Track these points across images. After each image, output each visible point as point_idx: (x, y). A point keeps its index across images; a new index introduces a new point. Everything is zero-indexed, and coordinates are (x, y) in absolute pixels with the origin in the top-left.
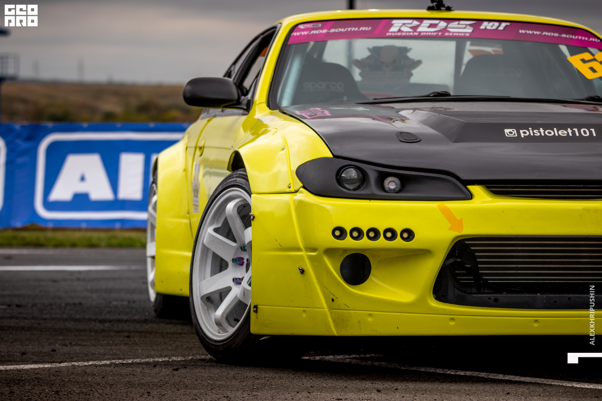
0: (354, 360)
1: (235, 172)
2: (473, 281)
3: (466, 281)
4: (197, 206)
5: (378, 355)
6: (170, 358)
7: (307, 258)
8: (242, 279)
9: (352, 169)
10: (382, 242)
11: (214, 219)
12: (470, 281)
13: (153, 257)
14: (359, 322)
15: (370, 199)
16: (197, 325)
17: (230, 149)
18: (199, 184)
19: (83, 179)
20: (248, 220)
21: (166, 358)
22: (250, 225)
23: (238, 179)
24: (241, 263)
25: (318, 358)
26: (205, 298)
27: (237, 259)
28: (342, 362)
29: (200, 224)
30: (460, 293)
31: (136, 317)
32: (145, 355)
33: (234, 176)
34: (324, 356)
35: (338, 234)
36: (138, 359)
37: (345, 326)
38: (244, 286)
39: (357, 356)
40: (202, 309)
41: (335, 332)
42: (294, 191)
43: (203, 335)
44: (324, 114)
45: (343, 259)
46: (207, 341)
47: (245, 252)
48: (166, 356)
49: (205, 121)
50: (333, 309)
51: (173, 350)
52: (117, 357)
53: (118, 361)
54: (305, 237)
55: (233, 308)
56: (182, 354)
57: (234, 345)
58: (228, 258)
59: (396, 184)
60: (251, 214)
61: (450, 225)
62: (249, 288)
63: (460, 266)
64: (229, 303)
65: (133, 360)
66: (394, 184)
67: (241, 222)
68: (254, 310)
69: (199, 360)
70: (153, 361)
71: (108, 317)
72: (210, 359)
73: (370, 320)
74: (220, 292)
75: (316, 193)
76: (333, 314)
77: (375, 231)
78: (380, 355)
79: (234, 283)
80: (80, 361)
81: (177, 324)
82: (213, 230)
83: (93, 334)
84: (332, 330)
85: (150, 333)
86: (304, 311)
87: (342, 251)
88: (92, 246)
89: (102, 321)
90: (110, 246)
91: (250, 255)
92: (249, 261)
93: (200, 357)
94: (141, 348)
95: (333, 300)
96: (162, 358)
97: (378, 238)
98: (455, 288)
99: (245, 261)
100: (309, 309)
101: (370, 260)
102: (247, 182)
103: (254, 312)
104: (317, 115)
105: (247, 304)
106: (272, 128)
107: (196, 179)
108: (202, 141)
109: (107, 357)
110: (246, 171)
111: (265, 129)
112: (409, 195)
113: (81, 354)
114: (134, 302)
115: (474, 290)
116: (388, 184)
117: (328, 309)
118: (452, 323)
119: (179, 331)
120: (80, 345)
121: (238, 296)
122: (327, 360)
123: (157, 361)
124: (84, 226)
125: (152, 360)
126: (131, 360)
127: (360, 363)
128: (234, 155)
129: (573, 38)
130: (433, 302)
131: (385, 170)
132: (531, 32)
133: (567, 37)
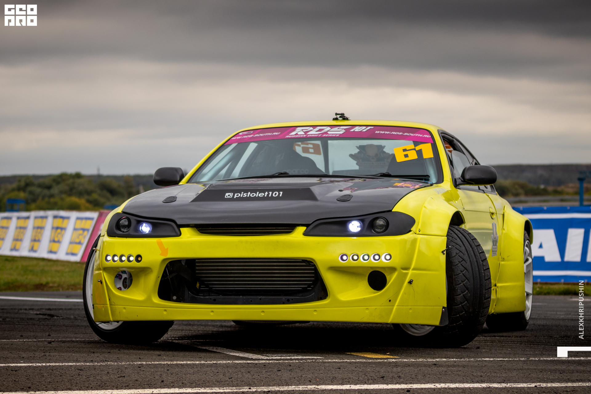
9: (126, 219)
30: (193, 296)
35: (109, 258)
37: (114, 315)
41: (111, 319)
45: (116, 274)
61: (161, 252)
73: (124, 311)
76: (111, 308)
77: (125, 256)
98: (189, 292)
115: (206, 294)
118: (165, 313)
129: (412, 135)
130: (157, 300)
131: (141, 220)
132: (383, 132)
133: (408, 135)
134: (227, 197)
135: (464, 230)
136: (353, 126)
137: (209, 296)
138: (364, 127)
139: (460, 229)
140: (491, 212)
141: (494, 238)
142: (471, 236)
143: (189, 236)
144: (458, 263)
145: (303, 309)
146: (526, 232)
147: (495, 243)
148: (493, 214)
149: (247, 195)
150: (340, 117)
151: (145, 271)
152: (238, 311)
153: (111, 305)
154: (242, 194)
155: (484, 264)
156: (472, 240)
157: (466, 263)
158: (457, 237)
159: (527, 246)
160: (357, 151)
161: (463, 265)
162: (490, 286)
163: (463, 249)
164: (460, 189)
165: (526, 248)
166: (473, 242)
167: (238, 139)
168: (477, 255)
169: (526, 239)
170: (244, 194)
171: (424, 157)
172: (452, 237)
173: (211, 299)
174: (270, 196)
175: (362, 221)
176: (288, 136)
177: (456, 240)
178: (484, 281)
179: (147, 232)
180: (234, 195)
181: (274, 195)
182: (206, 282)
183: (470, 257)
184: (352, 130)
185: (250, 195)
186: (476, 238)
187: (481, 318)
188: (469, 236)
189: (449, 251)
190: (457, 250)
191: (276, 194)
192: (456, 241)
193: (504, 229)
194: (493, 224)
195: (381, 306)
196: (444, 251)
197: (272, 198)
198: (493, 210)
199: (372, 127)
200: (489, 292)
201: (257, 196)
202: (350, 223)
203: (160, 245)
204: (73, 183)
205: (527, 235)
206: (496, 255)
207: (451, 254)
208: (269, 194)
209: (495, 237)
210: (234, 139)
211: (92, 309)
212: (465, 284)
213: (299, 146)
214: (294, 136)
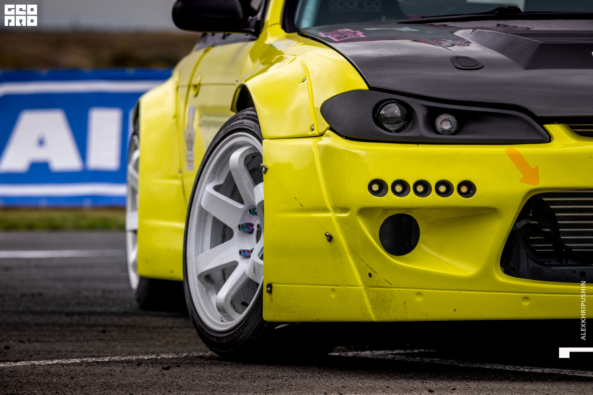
0: (398, 356)
1: (241, 112)
2: (553, 250)
3: (543, 250)
4: (192, 161)
5: (429, 351)
6: (158, 355)
7: (337, 221)
8: (252, 251)
9: (394, 104)
10: (433, 198)
11: (215, 173)
12: (549, 250)
13: (135, 232)
14: (405, 303)
15: (418, 143)
16: (193, 312)
17: (234, 84)
18: (194, 133)
19: (41, 142)
20: (258, 175)
21: (153, 356)
22: (261, 180)
23: (246, 121)
24: (249, 231)
25: (350, 354)
26: (204, 276)
27: (245, 225)
28: (382, 358)
29: (196, 181)
30: (536, 266)
31: (114, 309)
32: (126, 352)
33: (240, 117)
34: (359, 352)
35: (376, 188)
36: (117, 356)
37: (387, 308)
38: (253, 259)
39: (402, 352)
40: (200, 291)
41: (373, 317)
42: (319, 135)
43: (201, 325)
44: (357, 36)
45: (383, 221)
46: (206, 332)
47: (255, 217)
48: (153, 353)
49: (201, 52)
50: (371, 287)
51: (162, 346)
52: (90, 354)
53: (90, 359)
54: (332, 194)
55: (240, 289)
56: (174, 350)
57: (241, 337)
58: (233, 224)
59: (451, 124)
60: (263, 165)
61: (522, 176)
62: (261, 262)
63: (537, 230)
64: (235, 282)
65: (110, 358)
66: (449, 123)
67: (249, 177)
68: (268, 290)
69: (196, 358)
70: (136, 359)
71: (77, 309)
72: (211, 356)
73: (419, 300)
74: (223, 268)
75: (347, 136)
76: (370, 293)
77: (425, 184)
78: (431, 351)
79: (241, 256)
80: (42, 359)
81: (166, 316)
82: (213, 188)
83: (57, 328)
84: (369, 314)
85: (132, 327)
86: (333, 290)
87: (382, 211)
88: (54, 227)
89: (70, 314)
90: (78, 228)
91: (262, 219)
92: (261, 228)
93: (197, 354)
94: (121, 344)
95: (370, 275)
96: (148, 356)
97: (428, 193)
98: (529, 259)
99: (255, 228)
100: (339, 287)
101: (419, 223)
102: (257, 124)
103: (267, 293)
104: (347, 37)
105: (258, 282)
106: (289, 55)
107: (190, 126)
108: (197, 77)
109: (76, 354)
110: (255, 111)
111: (279, 56)
112: (469, 137)
113: (43, 351)
114: (111, 292)
115: (554, 262)
116: (441, 123)
117: (364, 286)
118: (526, 304)
119: (170, 325)
120: (41, 342)
121: (246, 272)
122: (364, 356)
123: (142, 359)
124: (44, 204)
125: (134, 358)
126: (108, 358)
127: (405, 359)
128: (239, 90)
130: (500, 276)
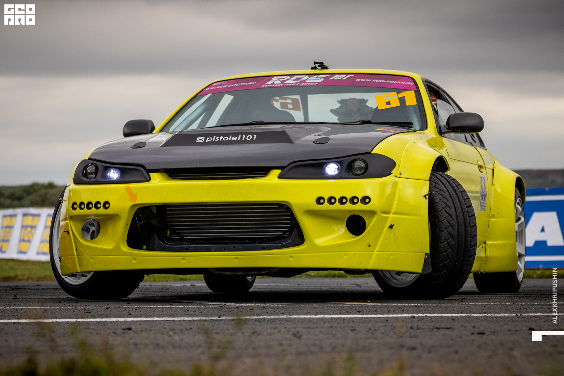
9: (93, 166)
14: (87, 263)
30: (164, 245)
35: (76, 206)
37: (82, 265)
41: (79, 270)
45: (84, 223)
61: (129, 198)
73: (92, 261)
76: (78, 258)
86: (70, 258)
87: (83, 217)
95: (76, 250)
98: (160, 241)
101: (101, 222)
118: (135, 262)
129: (394, 83)
130: (125, 248)
131: (108, 166)
132: (364, 80)
133: (390, 82)
134: (198, 141)
135: (448, 176)
136: (333, 75)
137: (181, 245)
138: (344, 76)
139: (444, 175)
140: (479, 164)
141: (483, 193)
142: (455, 182)
143: (158, 180)
144: (441, 209)
145: (278, 255)
146: (518, 190)
147: (483, 197)
148: (481, 167)
149: (219, 139)
150: (319, 66)
151: (113, 218)
152: (210, 258)
153: (78, 255)
154: (214, 138)
155: (469, 210)
156: (457, 185)
157: (451, 209)
158: (441, 183)
159: (518, 204)
160: (338, 105)
161: (447, 211)
162: (476, 234)
163: (447, 195)
164: (445, 137)
165: (517, 206)
166: (458, 188)
167: (212, 89)
168: (462, 201)
169: (517, 196)
170: (216, 138)
171: (407, 104)
172: (436, 183)
173: (182, 248)
174: (243, 139)
175: (340, 163)
176: (264, 86)
177: (440, 185)
178: (469, 228)
179: (115, 179)
180: (205, 140)
181: (247, 139)
182: (177, 230)
183: (455, 203)
184: (332, 79)
185: (222, 138)
186: (461, 184)
187: (467, 267)
188: (453, 182)
189: (432, 196)
190: (441, 196)
191: (249, 138)
192: (439, 187)
193: (494, 185)
194: (481, 177)
195: (361, 251)
196: (427, 195)
197: (246, 142)
198: (480, 163)
199: (353, 75)
200: (475, 240)
201: (230, 140)
202: (327, 165)
203: (129, 190)
204: (46, 194)
205: (518, 192)
206: (485, 211)
207: (434, 200)
208: (242, 137)
209: (483, 191)
210: (207, 90)
211: (58, 262)
212: (449, 231)
213: (277, 101)
214: (270, 86)
